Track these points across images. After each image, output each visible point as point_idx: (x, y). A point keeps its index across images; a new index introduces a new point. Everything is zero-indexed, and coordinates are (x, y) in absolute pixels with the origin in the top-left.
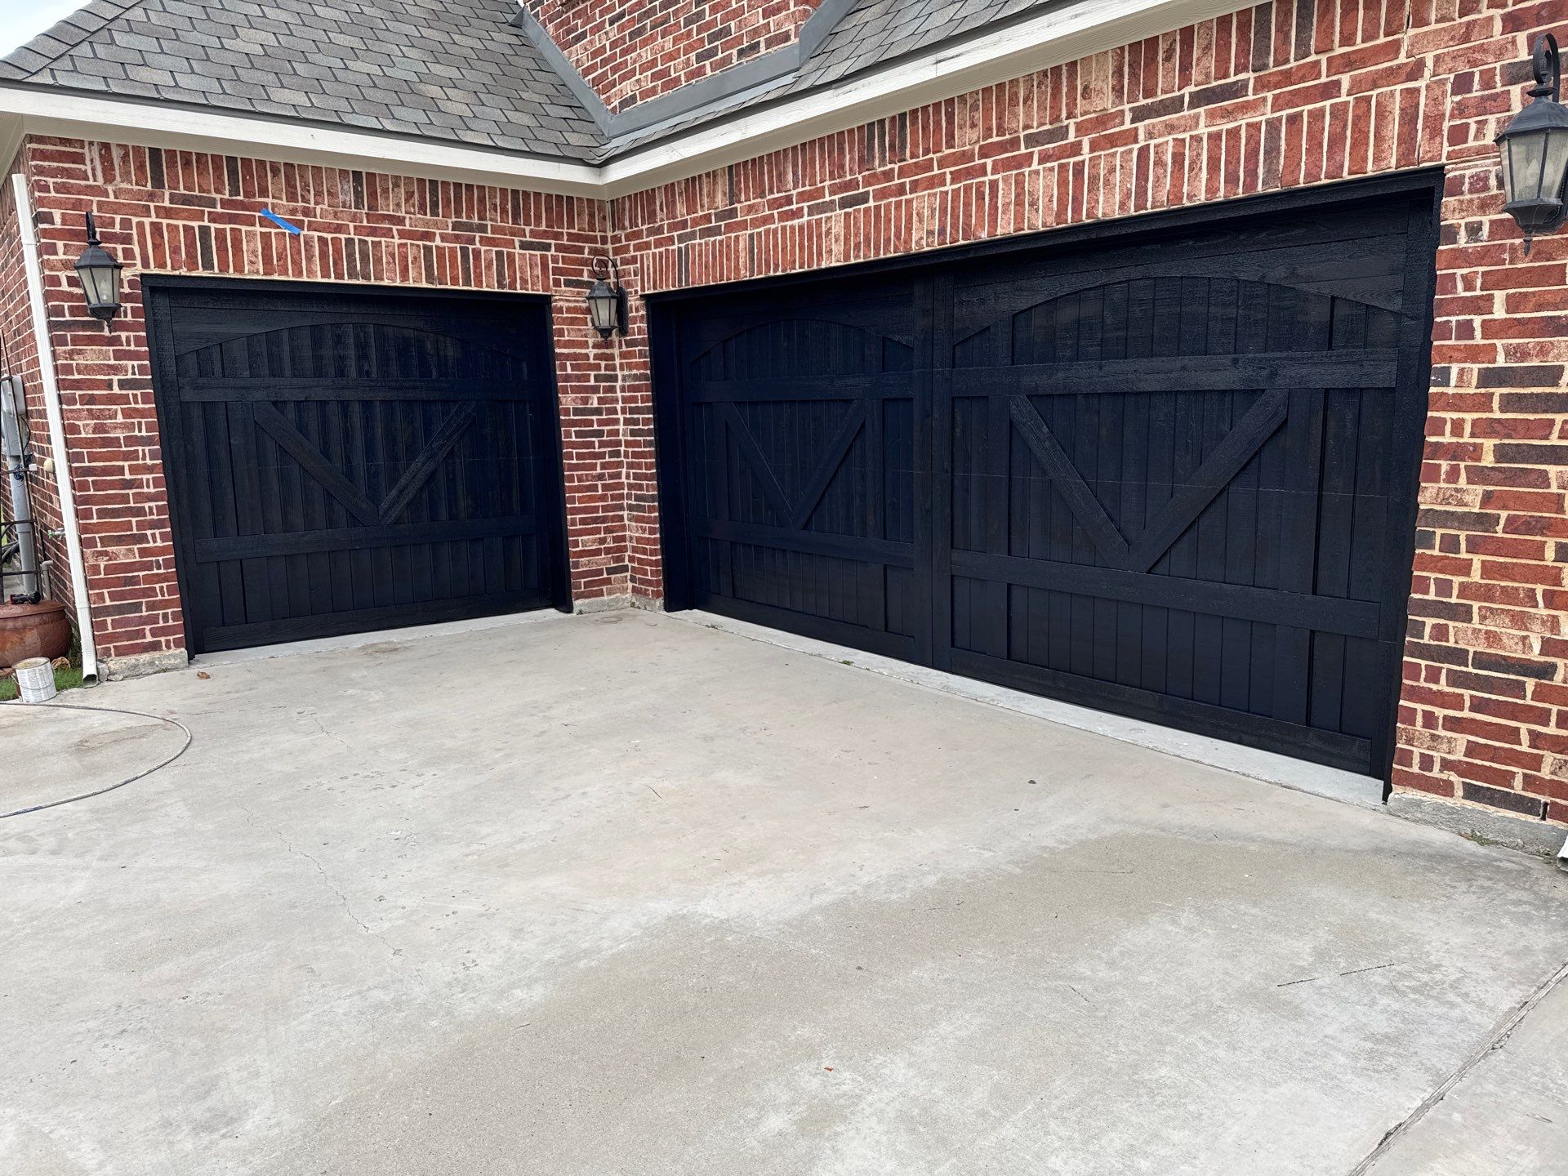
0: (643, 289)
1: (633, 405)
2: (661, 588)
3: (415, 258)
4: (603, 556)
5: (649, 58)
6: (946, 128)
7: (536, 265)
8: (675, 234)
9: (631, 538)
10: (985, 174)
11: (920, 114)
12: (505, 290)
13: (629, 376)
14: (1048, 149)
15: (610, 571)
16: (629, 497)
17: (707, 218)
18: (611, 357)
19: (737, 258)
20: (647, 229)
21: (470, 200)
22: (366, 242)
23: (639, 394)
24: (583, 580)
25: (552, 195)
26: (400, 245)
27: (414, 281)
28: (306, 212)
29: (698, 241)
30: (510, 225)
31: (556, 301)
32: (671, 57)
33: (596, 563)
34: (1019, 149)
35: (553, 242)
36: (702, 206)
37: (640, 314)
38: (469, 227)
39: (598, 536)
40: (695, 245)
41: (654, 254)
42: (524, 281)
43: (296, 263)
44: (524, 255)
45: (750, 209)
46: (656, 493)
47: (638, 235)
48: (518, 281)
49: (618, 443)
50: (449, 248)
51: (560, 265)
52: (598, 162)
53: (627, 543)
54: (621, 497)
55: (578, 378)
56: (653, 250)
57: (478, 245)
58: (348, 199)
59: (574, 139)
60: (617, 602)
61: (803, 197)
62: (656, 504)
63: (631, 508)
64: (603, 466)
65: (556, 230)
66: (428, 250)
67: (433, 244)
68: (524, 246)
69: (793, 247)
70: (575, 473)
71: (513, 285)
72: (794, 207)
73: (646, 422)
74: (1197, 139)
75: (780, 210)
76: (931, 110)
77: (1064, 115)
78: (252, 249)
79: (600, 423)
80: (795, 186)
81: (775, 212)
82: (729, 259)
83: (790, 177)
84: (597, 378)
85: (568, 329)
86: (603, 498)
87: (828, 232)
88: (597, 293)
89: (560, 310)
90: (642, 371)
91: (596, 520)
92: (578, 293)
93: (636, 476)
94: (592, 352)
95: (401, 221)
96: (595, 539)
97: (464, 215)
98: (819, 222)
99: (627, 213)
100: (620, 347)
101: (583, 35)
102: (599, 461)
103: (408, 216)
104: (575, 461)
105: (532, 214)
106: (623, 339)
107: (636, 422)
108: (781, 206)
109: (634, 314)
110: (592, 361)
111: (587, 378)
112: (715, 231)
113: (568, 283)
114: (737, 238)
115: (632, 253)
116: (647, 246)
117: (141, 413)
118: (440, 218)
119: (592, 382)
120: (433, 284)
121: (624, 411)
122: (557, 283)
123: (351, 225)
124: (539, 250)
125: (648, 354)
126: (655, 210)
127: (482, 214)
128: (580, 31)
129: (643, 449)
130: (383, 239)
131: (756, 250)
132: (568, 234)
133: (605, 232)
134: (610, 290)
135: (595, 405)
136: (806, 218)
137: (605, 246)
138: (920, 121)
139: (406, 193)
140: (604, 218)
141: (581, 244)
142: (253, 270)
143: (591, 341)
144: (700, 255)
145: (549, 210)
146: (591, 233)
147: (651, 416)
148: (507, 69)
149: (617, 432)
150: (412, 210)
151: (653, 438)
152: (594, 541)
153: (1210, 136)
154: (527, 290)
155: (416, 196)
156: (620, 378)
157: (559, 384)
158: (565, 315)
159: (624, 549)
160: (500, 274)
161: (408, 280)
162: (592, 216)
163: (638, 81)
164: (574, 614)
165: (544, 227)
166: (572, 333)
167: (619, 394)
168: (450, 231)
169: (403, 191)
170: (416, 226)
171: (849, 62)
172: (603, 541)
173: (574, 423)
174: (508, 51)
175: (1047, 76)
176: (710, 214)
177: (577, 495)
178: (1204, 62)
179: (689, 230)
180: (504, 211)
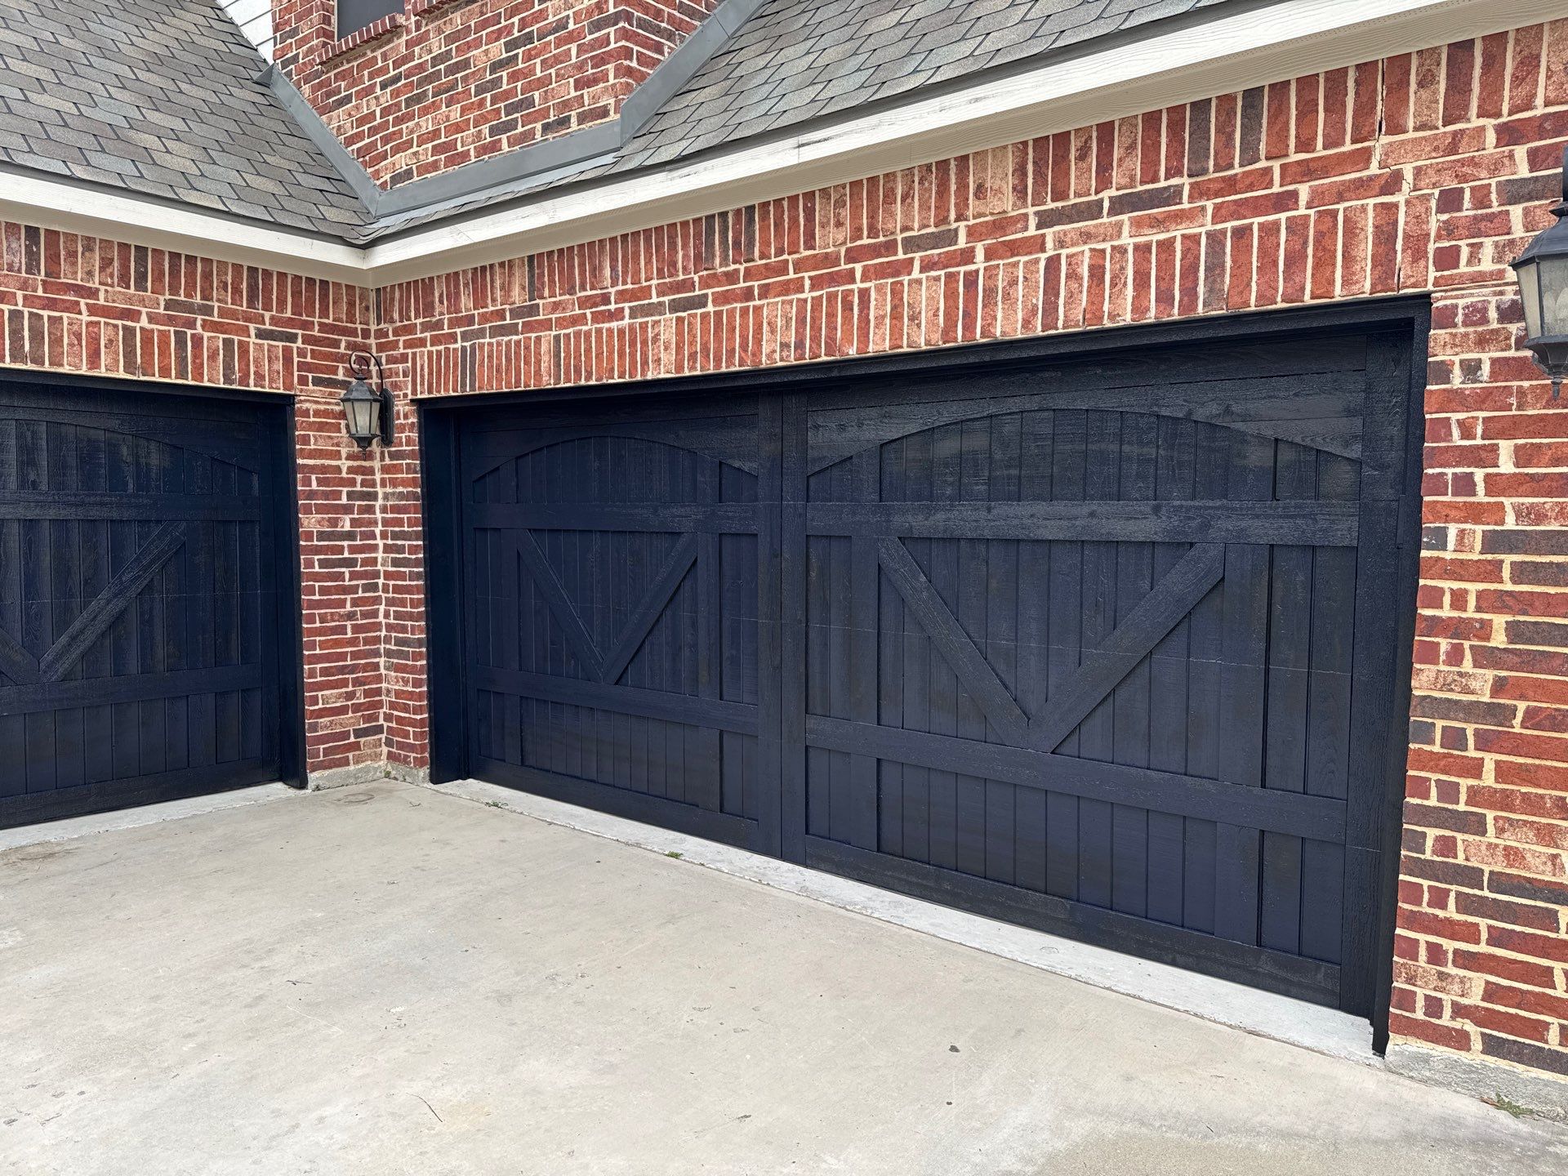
0: (414, 392)
1: (397, 529)
2: (427, 755)
3: (111, 341)
4: (350, 714)
5: (430, 129)
6: (805, 225)
7: (277, 358)
8: (458, 331)
9: (388, 691)
10: (853, 280)
11: (771, 208)
12: (234, 387)
13: (393, 494)
14: (933, 255)
15: (359, 733)
16: (387, 640)
17: (500, 315)
18: (371, 471)
19: (538, 362)
20: (422, 324)
21: (191, 275)
22: (40, 317)
23: (406, 516)
24: (322, 747)
25: (301, 278)
26: (89, 324)
27: (107, 370)
29: (487, 340)
30: (244, 308)
31: (301, 401)
32: (458, 128)
33: (341, 724)
34: (896, 253)
35: (300, 332)
36: (494, 300)
37: (410, 421)
38: (189, 308)
39: (344, 690)
40: (484, 344)
41: (430, 353)
42: (260, 377)
44: (261, 345)
45: (556, 306)
46: (424, 636)
47: (410, 329)
48: (252, 376)
49: (376, 575)
50: (159, 331)
51: (309, 359)
52: (362, 242)
53: (383, 697)
54: (377, 640)
55: (326, 495)
56: (429, 348)
57: (199, 330)
58: (17, 260)
59: (331, 214)
60: (368, 772)
61: (622, 296)
62: (424, 650)
63: (389, 654)
64: (355, 603)
65: (304, 318)
66: (129, 332)
67: (138, 325)
68: (261, 334)
69: (611, 352)
70: (316, 612)
71: (244, 379)
72: (612, 307)
73: (413, 550)
74: (1122, 250)
75: (594, 310)
76: (785, 203)
77: (953, 216)
79: (353, 550)
80: (614, 283)
81: (588, 312)
82: (527, 363)
83: (607, 272)
84: (350, 496)
85: (314, 436)
86: (353, 642)
87: (656, 339)
88: (355, 395)
89: (306, 413)
90: (411, 489)
91: (342, 670)
92: (331, 394)
93: (398, 616)
94: (345, 464)
95: (93, 293)
96: (341, 694)
97: (182, 292)
98: (643, 326)
99: (397, 304)
100: (382, 459)
101: (348, 99)
102: (349, 597)
103: (103, 288)
104: (317, 597)
105: (274, 297)
106: (386, 450)
107: (400, 550)
108: (595, 305)
109: (402, 421)
110: (344, 475)
111: (338, 495)
112: (511, 329)
113: (317, 382)
114: (538, 339)
115: (402, 351)
116: (422, 343)
118: (149, 293)
119: (344, 500)
120: (134, 374)
121: (384, 535)
122: (303, 381)
123: (20, 294)
124: (282, 340)
125: (418, 468)
126: (433, 302)
127: (207, 292)
128: (343, 94)
129: (408, 583)
130: (65, 315)
131: (562, 355)
132: (320, 324)
133: (368, 325)
134: (372, 392)
135: (347, 528)
136: (627, 321)
137: (367, 341)
138: (772, 216)
139: (102, 259)
140: (367, 308)
141: (336, 337)
143: (344, 452)
144: (490, 357)
145: (296, 294)
146: (349, 325)
147: (421, 543)
148: (248, 129)
149: (374, 561)
150: (109, 281)
151: (422, 569)
152: (340, 696)
153: (1137, 247)
154: (263, 387)
155: (116, 264)
156: (380, 496)
157: (300, 502)
158: (312, 419)
159: (380, 704)
160: (228, 367)
161: (99, 367)
162: (351, 304)
163: (415, 154)
164: (309, 791)
165: (289, 314)
166: (320, 441)
167: (379, 515)
168: (161, 311)
169: (97, 258)
170: (114, 301)
171: (685, 143)
172: (350, 696)
173: (318, 550)
174: (250, 109)
175: (931, 171)
176: (504, 310)
177: (318, 639)
178: (1127, 163)
179: (476, 327)
180: (237, 291)
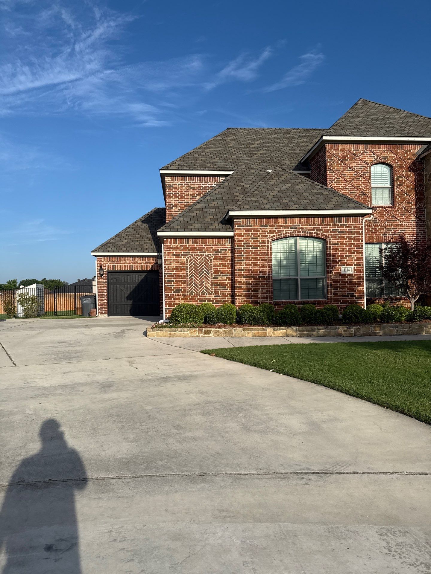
3: (139, 267)
12: (152, 270)
22: (133, 265)
26: (137, 265)
28: (126, 262)
30: (153, 261)
31: (159, 271)
38: (147, 262)
42: (155, 269)
43: (124, 268)
57: (148, 264)
58: (131, 260)
66: (141, 265)
68: (155, 264)
78: (119, 267)
95: (138, 262)
97: (147, 260)
117: (105, 286)
118: (143, 261)
120: (142, 270)
123: (131, 263)
127: (149, 260)
130: (135, 265)
142: (119, 269)
150: (139, 260)
161: (138, 269)
168: (144, 263)
169: (138, 258)
170: (140, 263)
180: (152, 259)
